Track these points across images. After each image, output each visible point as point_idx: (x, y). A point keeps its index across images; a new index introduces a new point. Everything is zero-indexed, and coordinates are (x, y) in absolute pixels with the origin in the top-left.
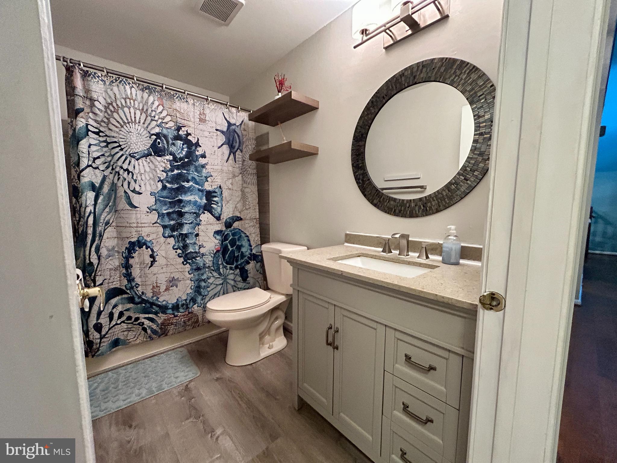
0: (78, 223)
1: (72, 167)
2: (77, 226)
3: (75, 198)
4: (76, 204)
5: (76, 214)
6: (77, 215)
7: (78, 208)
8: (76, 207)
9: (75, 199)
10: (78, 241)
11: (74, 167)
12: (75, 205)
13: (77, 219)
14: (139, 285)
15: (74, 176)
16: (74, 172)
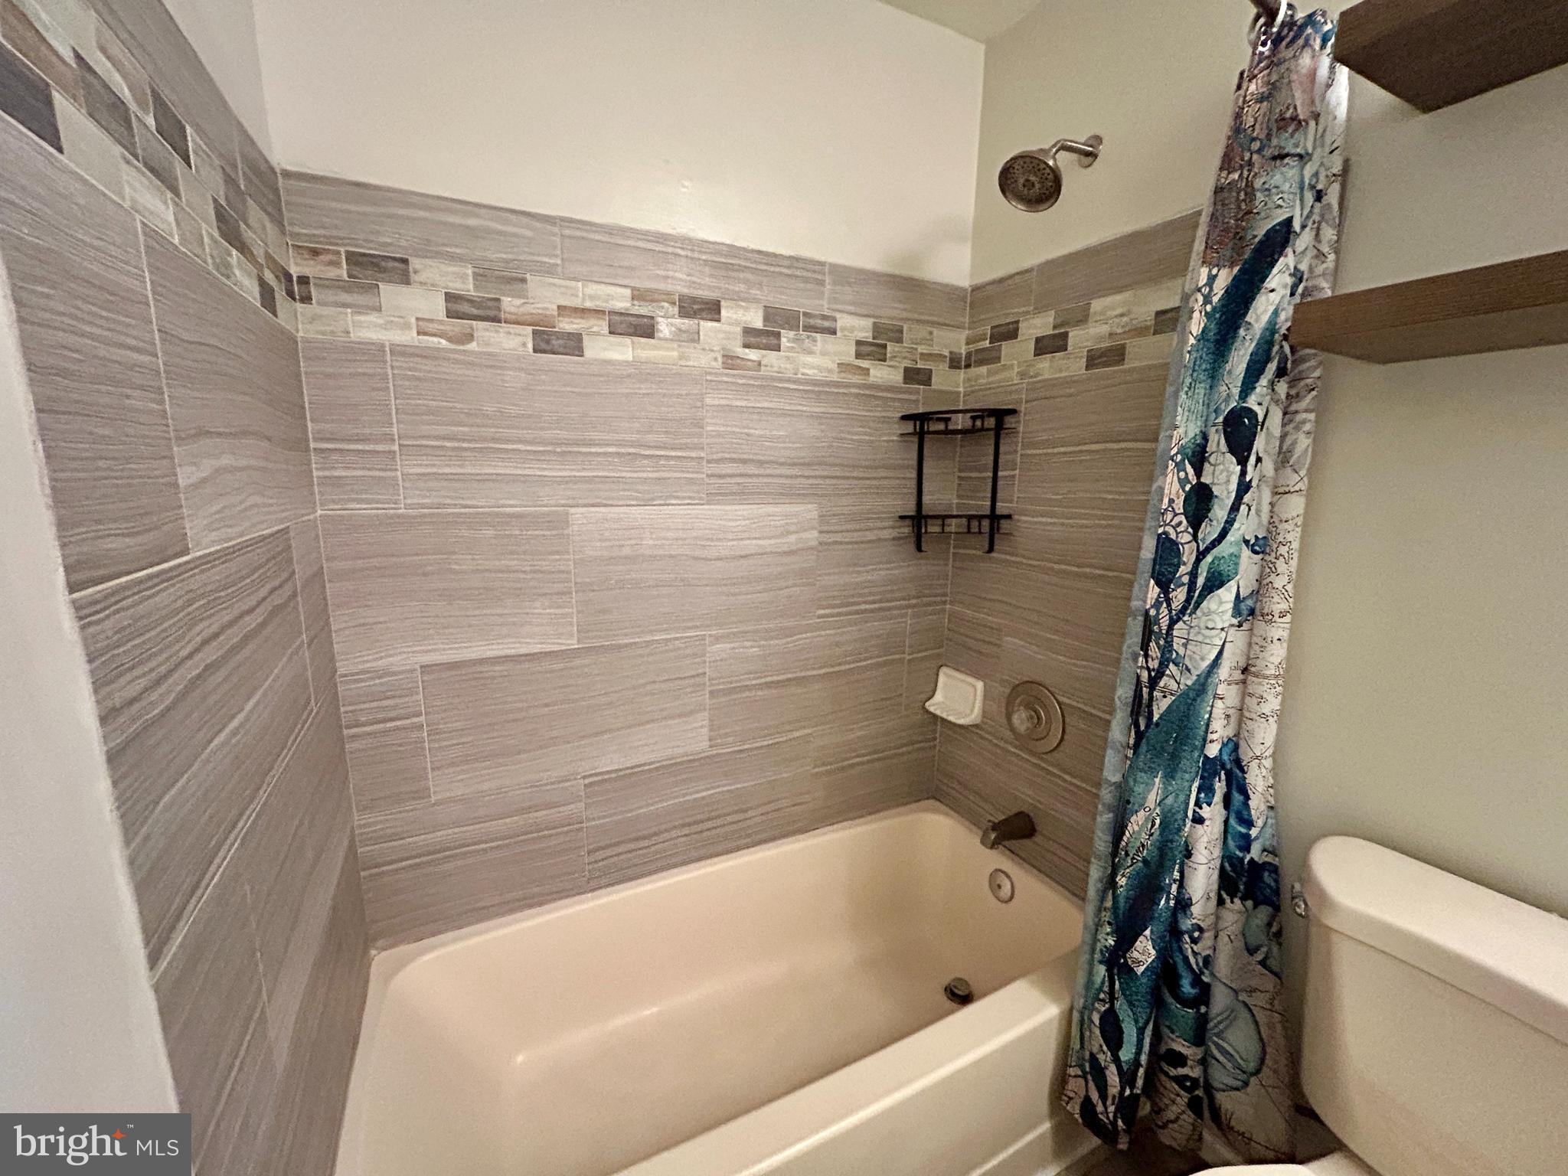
0: (1153, 683)
1: (1171, 465)
2: (1145, 690)
3: (1158, 583)
4: (1157, 605)
5: (1153, 644)
6: (1154, 651)
7: (1164, 623)
8: (1157, 622)
9: (1157, 590)
10: (1144, 747)
11: (1180, 467)
12: (1153, 612)
13: (1154, 664)
14: (1201, 929)
15: (1171, 501)
16: (1176, 486)
